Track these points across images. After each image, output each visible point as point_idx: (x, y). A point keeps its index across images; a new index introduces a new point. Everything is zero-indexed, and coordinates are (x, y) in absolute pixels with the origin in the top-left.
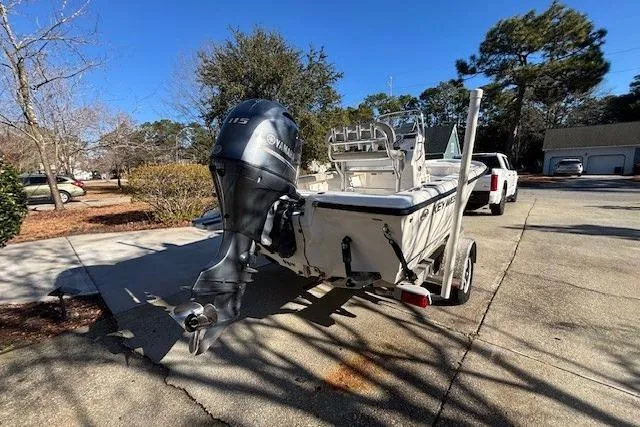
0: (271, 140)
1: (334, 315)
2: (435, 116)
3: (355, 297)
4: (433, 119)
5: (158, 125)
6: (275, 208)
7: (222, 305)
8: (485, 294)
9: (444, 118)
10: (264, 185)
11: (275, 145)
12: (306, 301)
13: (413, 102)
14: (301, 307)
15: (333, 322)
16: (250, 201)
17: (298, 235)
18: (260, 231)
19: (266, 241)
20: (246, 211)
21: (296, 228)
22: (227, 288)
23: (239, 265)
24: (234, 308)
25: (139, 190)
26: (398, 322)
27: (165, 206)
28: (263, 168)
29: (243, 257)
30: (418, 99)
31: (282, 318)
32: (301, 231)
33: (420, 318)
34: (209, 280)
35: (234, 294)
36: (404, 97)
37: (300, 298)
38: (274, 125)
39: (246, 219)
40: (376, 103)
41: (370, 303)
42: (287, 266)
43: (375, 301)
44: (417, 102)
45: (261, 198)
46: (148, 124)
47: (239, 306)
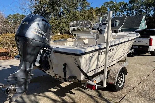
0: (36, 29)
1: (67, 93)
2: (136, 11)
3: (77, 87)
4: (135, 12)
5: (15, 16)
6: (41, 53)
7: (20, 86)
8: (130, 88)
9: (140, 12)
10: (34, 45)
11: (38, 31)
12: (58, 88)
13: (125, 5)
14: (55, 90)
15: (65, 95)
16: (29, 50)
17: (50, 63)
18: (35, 60)
19: (37, 64)
20: (28, 54)
21: (49, 60)
22: (22, 80)
23: (26, 73)
24: (25, 88)
25: (3, 44)
26: (91, 96)
27: (13, 50)
28: (33, 39)
29: (28, 69)
30: (128, 3)
31: (48, 94)
32: (50, 61)
33: (100, 95)
34: (14, 77)
35: (25, 83)
36: (121, 3)
37: (56, 87)
38: (38, 24)
39: (28, 57)
40: (109, 5)
41: (83, 90)
42: (49, 74)
43: (85, 89)
44: (127, 5)
45: (34, 49)
46: (11, 15)
47: (27, 87)
